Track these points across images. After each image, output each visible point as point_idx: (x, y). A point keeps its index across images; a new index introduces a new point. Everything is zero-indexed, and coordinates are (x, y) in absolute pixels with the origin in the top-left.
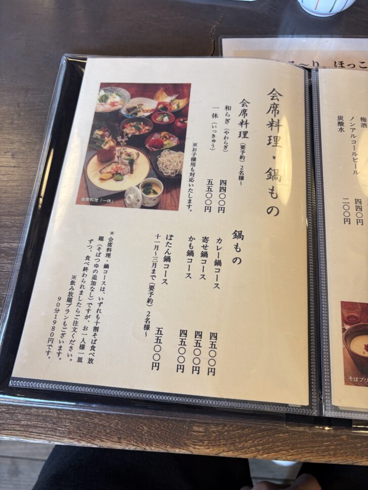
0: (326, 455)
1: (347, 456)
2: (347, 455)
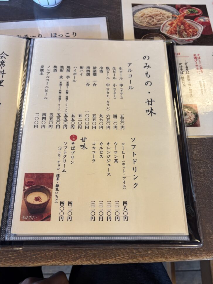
0: (9, 262)
1: (21, 262)
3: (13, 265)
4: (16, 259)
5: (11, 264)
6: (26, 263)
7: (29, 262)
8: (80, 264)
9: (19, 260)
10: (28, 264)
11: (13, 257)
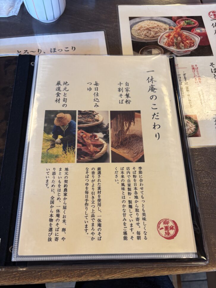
0: (13, 280)
1: (26, 280)
2: (26, 278)
3: (18, 283)
4: (21, 277)
5: (16, 282)
6: (31, 280)
7: (34, 280)
8: (85, 280)
9: (24, 278)
10: (33, 281)
11: (18, 275)
